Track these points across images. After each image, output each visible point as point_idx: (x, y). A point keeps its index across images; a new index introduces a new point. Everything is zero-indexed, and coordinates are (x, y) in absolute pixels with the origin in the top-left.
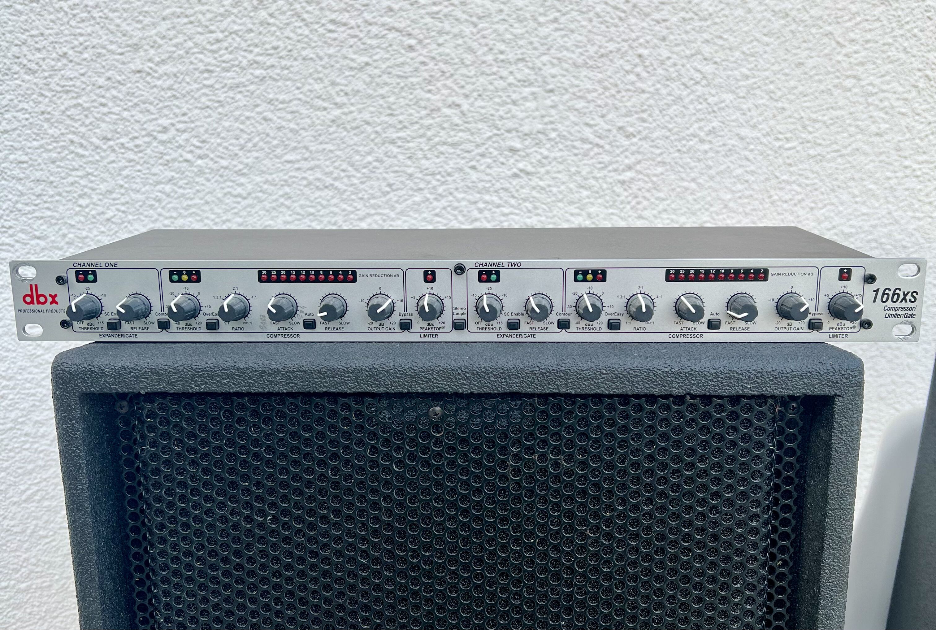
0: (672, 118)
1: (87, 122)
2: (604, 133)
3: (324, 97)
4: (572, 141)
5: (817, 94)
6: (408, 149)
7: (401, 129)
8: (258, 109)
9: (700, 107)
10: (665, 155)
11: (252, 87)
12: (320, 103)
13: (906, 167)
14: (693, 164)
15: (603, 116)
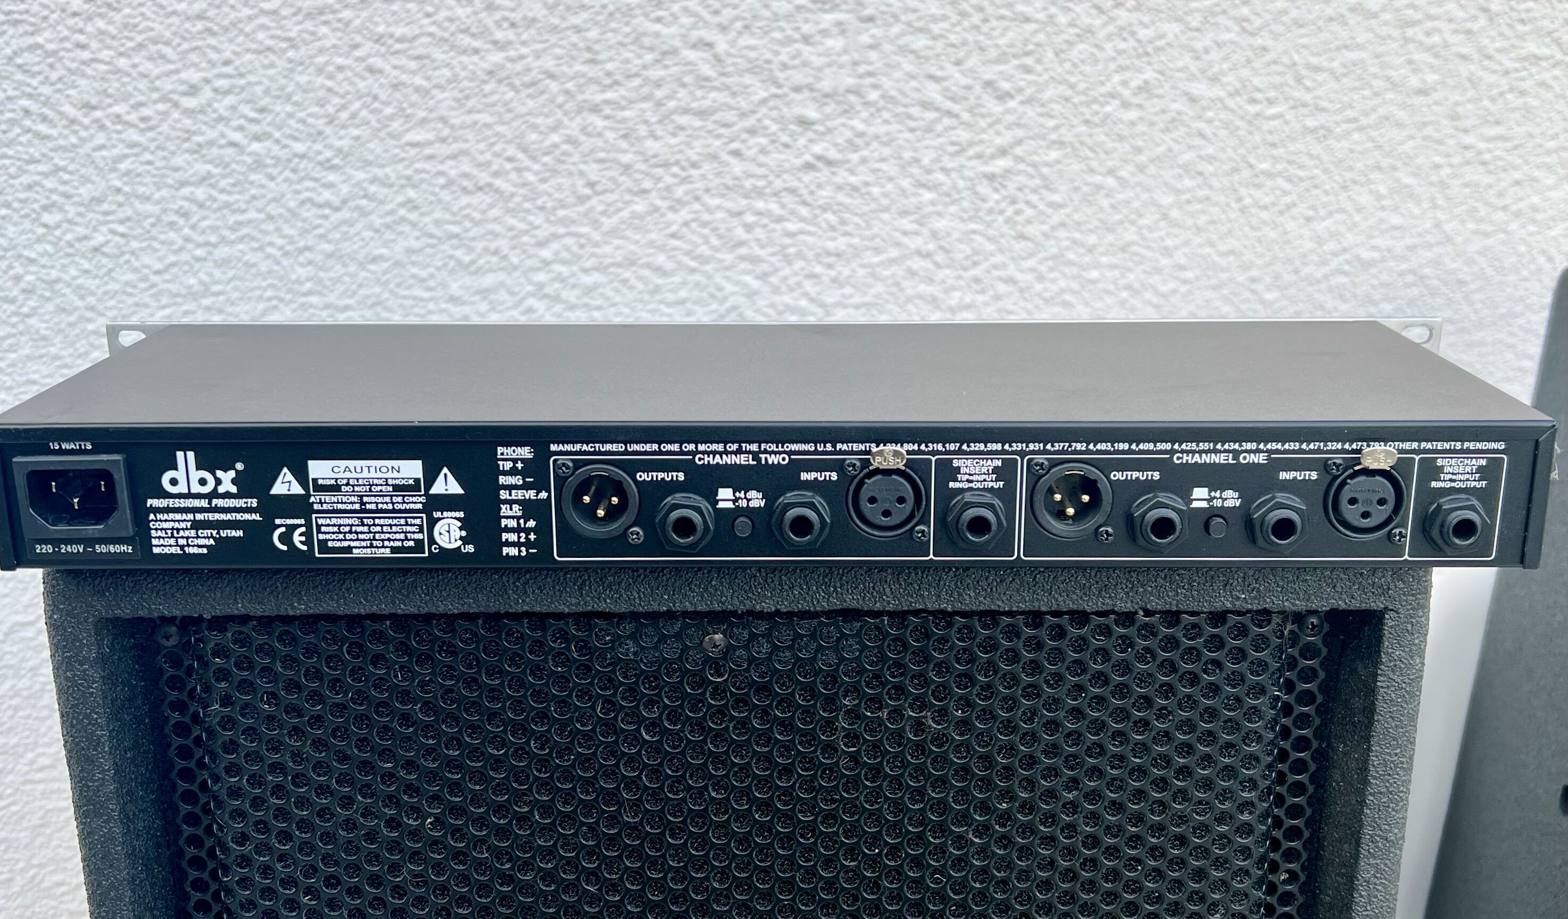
0: (1075, 65)
1: (54, 76)
2: (962, 93)
3: (474, 30)
4: (905, 106)
5: (1320, 23)
6: (623, 121)
7: (610, 86)
8: (357, 53)
9: (1123, 45)
10: (1063, 131)
11: (346, 14)
12: (466, 40)
13: (1466, 148)
14: (1110, 145)
15: (958, 63)
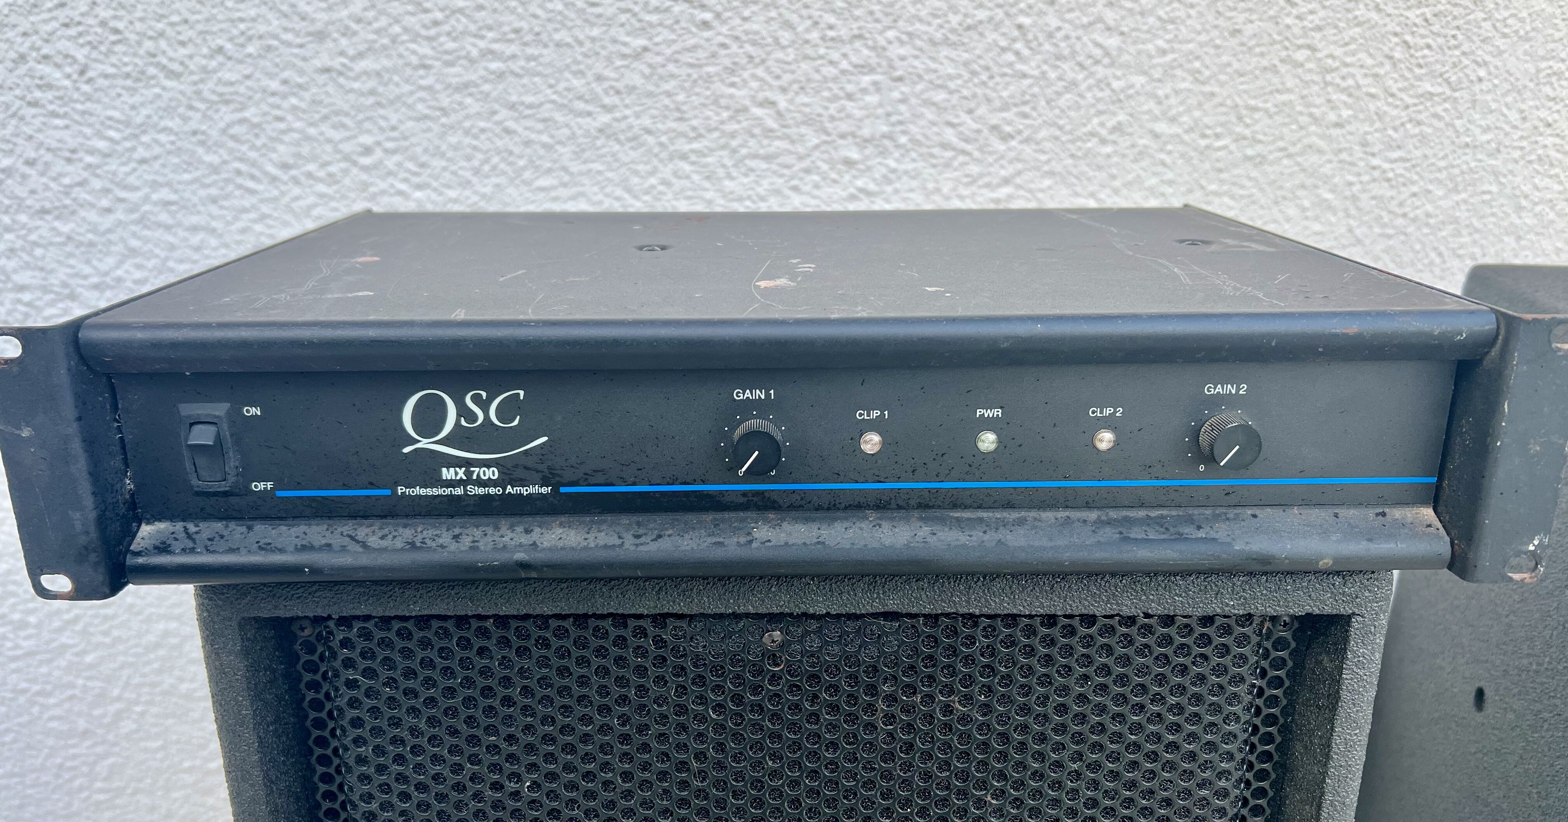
0: (1063, 111)
1: (258, 143)
2: (972, 136)
3: (587, 97)
4: (928, 147)
5: (1257, 72)
6: (706, 165)
7: (695, 138)
8: (497, 118)
9: (1100, 94)
10: (1053, 163)
11: (486, 87)
12: (580, 106)
13: (1374, 168)
14: (1091, 174)
15: (970, 112)
